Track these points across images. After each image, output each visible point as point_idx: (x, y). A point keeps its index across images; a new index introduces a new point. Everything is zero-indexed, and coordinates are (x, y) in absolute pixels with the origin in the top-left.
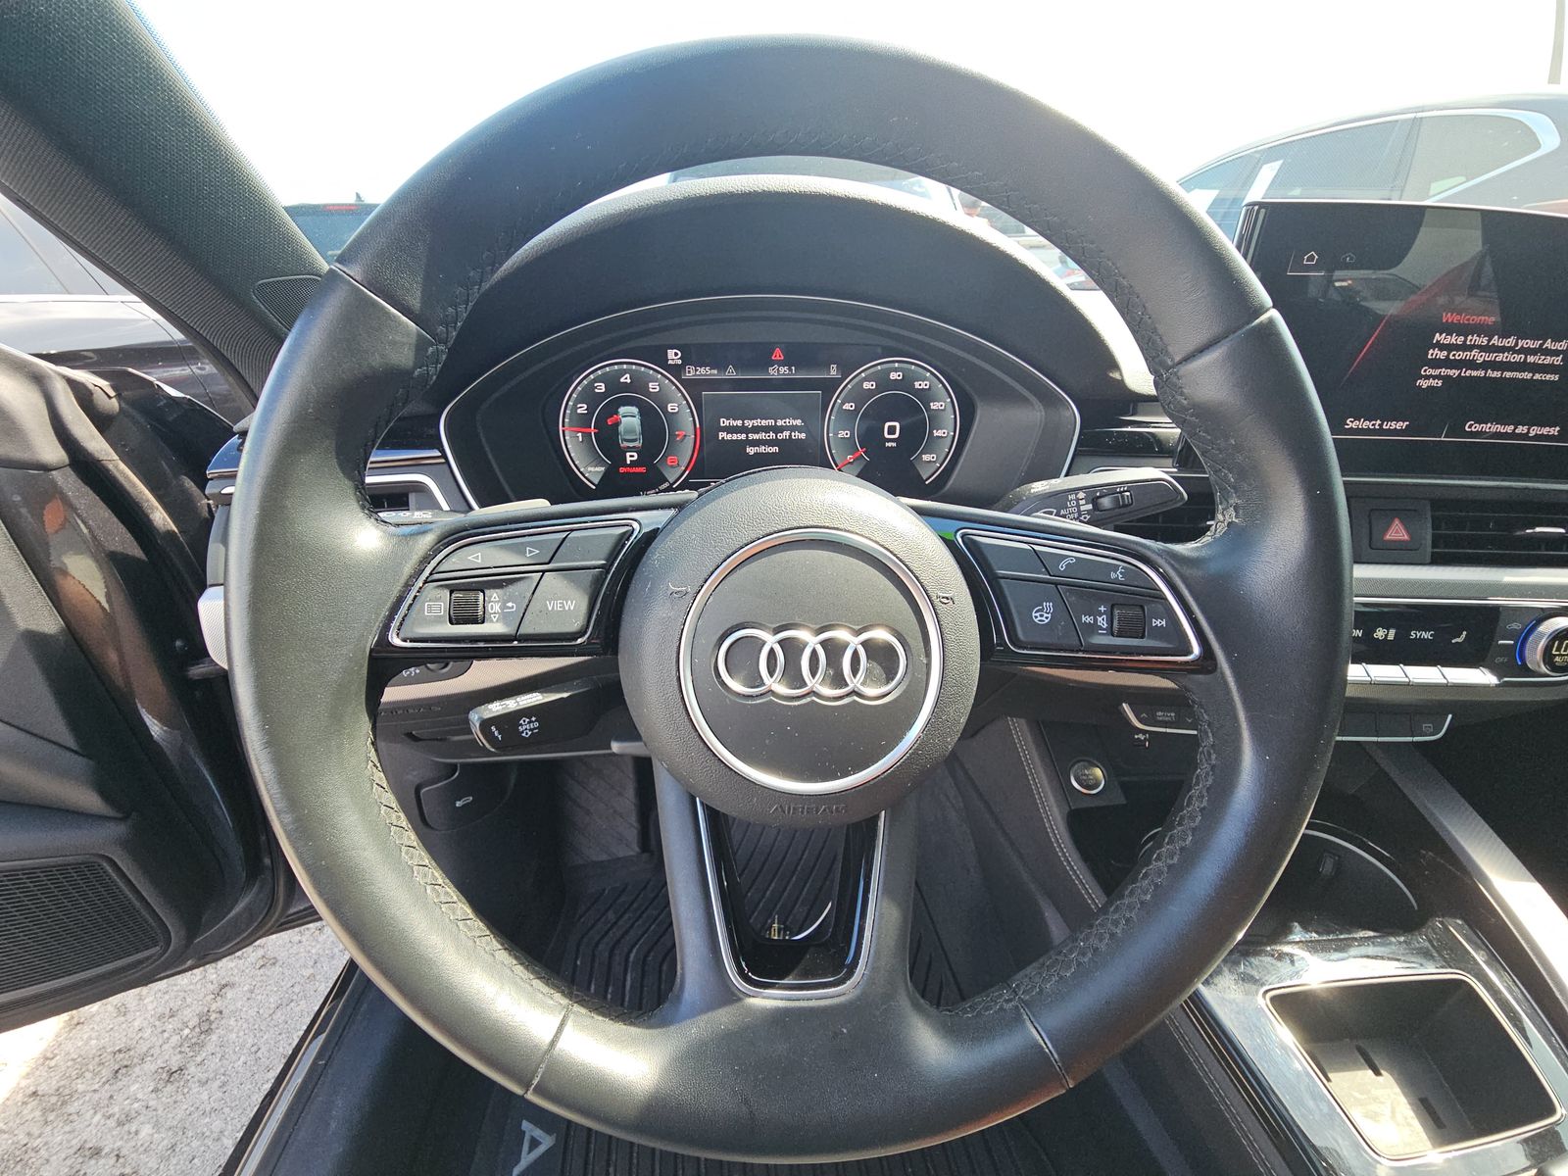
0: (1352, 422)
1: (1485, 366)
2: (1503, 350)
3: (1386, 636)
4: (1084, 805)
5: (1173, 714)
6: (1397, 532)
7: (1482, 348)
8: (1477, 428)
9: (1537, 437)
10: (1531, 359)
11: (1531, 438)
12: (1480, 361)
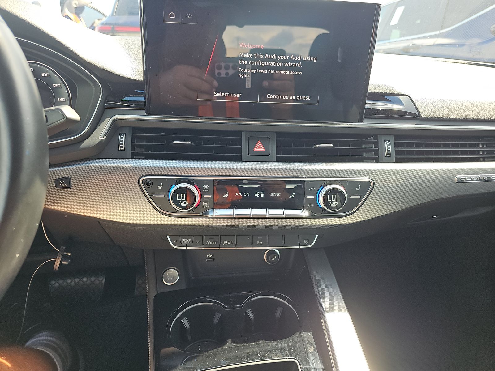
0: (217, 93)
1: (266, 68)
2: (272, 60)
3: (260, 195)
4: (168, 290)
5: (190, 240)
6: (259, 147)
7: (262, 60)
8: (272, 97)
9: (300, 101)
10: (286, 65)
11: (298, 102)
12: (263, 65)
